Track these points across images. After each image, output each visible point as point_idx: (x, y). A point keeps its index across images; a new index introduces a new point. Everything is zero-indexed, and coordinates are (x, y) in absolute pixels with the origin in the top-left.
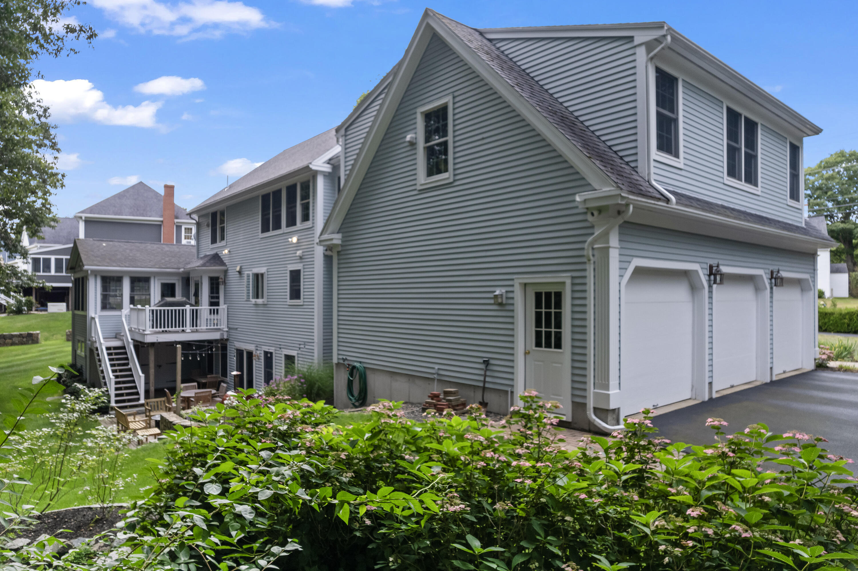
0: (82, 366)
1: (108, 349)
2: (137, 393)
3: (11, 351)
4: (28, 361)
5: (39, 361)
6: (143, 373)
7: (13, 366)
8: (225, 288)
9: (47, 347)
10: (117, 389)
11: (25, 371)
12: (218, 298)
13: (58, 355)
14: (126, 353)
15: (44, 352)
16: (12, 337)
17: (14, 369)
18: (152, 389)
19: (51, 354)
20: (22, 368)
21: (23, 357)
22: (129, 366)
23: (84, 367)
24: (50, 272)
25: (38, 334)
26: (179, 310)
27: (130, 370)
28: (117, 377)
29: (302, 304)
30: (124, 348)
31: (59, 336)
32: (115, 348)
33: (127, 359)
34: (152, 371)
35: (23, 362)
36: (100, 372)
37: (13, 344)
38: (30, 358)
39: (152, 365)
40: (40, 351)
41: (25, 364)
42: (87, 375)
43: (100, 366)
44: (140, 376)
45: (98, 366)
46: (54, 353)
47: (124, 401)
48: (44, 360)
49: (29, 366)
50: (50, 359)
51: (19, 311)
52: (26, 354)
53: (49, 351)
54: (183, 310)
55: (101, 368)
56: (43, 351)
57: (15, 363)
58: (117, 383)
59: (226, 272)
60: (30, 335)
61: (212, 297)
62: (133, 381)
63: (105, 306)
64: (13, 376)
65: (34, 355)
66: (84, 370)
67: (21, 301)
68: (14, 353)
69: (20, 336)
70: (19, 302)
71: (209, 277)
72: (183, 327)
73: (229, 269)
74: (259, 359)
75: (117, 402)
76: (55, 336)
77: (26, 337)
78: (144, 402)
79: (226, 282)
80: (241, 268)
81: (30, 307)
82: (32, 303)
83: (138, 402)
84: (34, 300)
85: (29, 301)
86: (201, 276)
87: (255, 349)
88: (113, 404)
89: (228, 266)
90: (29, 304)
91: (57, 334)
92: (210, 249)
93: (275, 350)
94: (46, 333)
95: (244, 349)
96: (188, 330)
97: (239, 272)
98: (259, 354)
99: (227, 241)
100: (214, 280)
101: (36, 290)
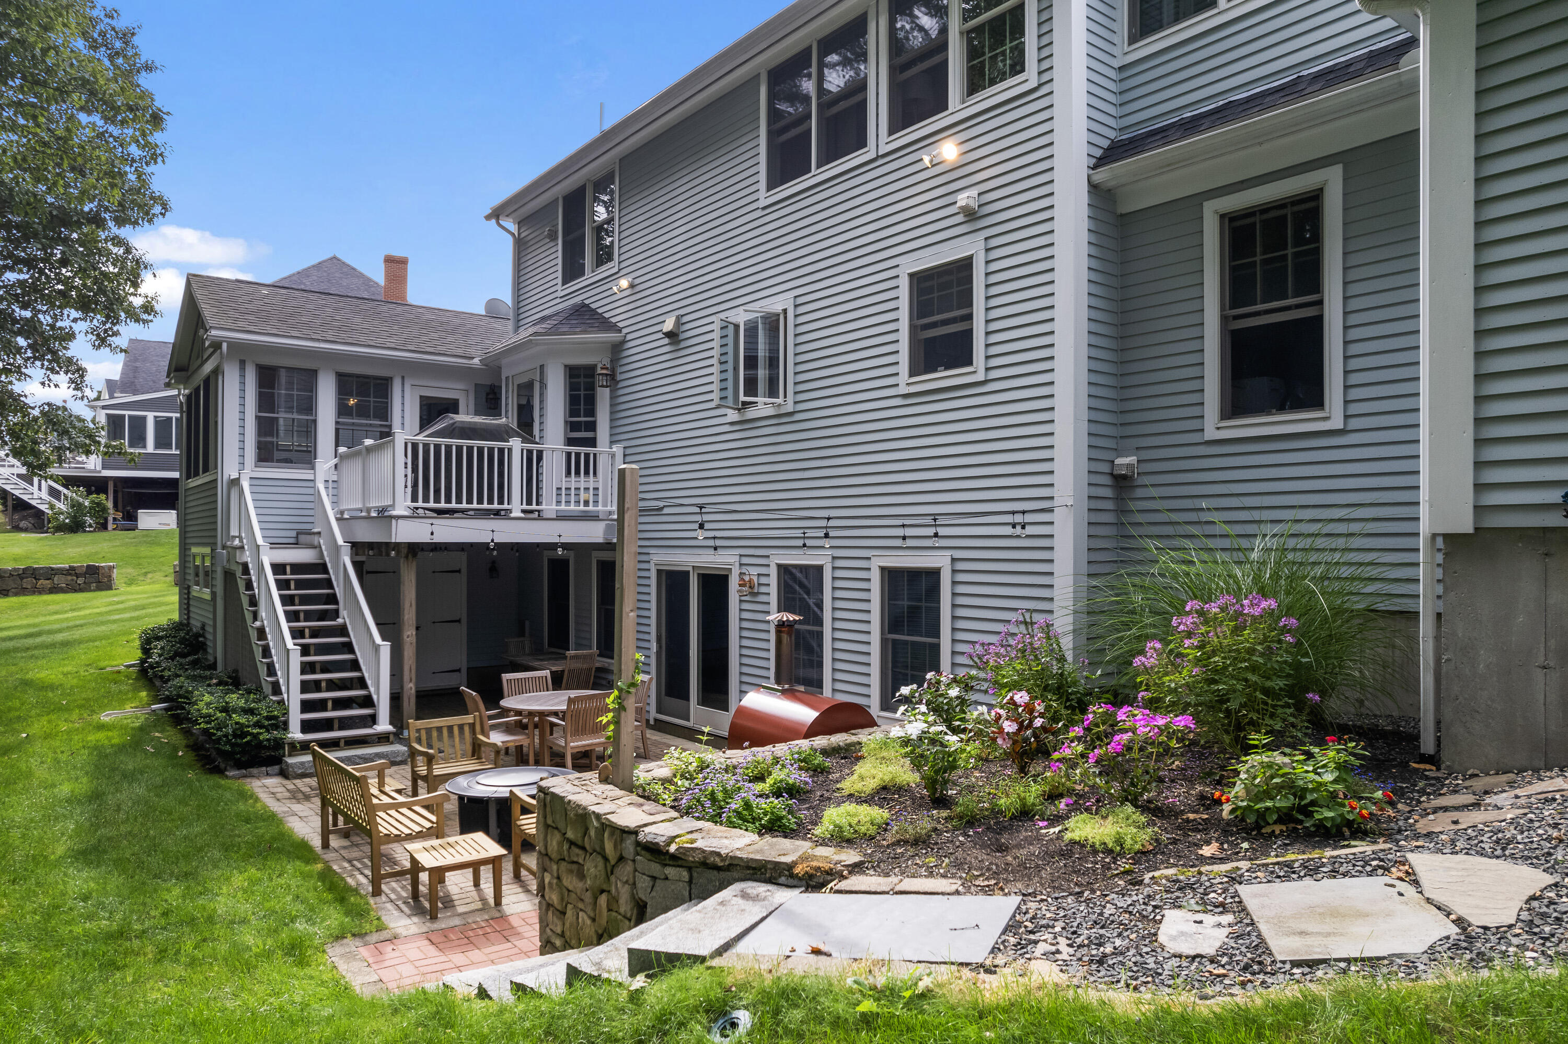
0: (203, 627)
1: (278, 568)
2: (368, 702)
3: (47, 604)
4: (78, 622)
5: (103, 623)
6: (384, 639)
7: (39, 634)
8: (613, 397)
9: (130, 597)
10: (306, 687)
11: (66, 644)
12: (592, 427)
13: (151, 611)
14: (329, 584)
15: (121, 606)
16: (50, 573)
17: (38, 640)
18: (410, 688)
19: (136, 608)
20: (59, 637)
21: (70, 615)
22: (340, 621)
23: (209, 629)
24: (144, 447)
25: (111, 568)
26: (491, 450)
27: (342, 630)
28: (305, 650)
29: (980, 377)
30: (322, 567)
31: (158, 576)
32: (298, 568)
33: (332, 599)
34: (409, 634)
35: (65, 625)
36: (253, 635)
37: (54, 590)
38: (85, 616)
39: (409, 615)
40: (111, 604)
41: (69, 628)
42: (218, 648)
43: (255, 616)
44: (377, 648)
45: (249, 617)
46: (143, 607)
47: (327, 725)
48: (115, 621)
49: (77, 634)
50: (132, 619)
51: (75, 527)
52: (80, 609)
53: (132, 603)
54: (501, 451)
55: (258, 624)
56: (118, 603)
57: (47, 628)
58: (307, 668)
59: (617, 349)
60: (92, 571)
61: (573, 426)
62: (355, 665)
63: (265, 454)
64: (32, 657)
65: (97, 610)
66: (210, 637)
67: (80, 505)
68: (52, 608)
69: (71, 571)
70: (76, 506)
71: (566, 366)
72: (501, 502)
73: (629, 337)
74: (758, 593)
75: (307, 726)
76: (150, 576)
77: (84, 575)
78: (390, 728)
79: (619, 377)
80: (678, 322)
81: (100, 517)
82: (104, 510)
83: (371, 727)
84: (110, 505)
85: (98, 504)
86: (542, 367)
87: (737, 564)
88: (296, 734)
89: (625, 331)
90: (99, 511)
91: (155, 571)
92: (558, 300)
93: (834, 558)
94: (130, 570)
95: (691, 569)
96: (516, 513)
97: (670, 335)
98: (755, 579)
99: (623, 257)
100: (578, 376)
101: (115, 486)
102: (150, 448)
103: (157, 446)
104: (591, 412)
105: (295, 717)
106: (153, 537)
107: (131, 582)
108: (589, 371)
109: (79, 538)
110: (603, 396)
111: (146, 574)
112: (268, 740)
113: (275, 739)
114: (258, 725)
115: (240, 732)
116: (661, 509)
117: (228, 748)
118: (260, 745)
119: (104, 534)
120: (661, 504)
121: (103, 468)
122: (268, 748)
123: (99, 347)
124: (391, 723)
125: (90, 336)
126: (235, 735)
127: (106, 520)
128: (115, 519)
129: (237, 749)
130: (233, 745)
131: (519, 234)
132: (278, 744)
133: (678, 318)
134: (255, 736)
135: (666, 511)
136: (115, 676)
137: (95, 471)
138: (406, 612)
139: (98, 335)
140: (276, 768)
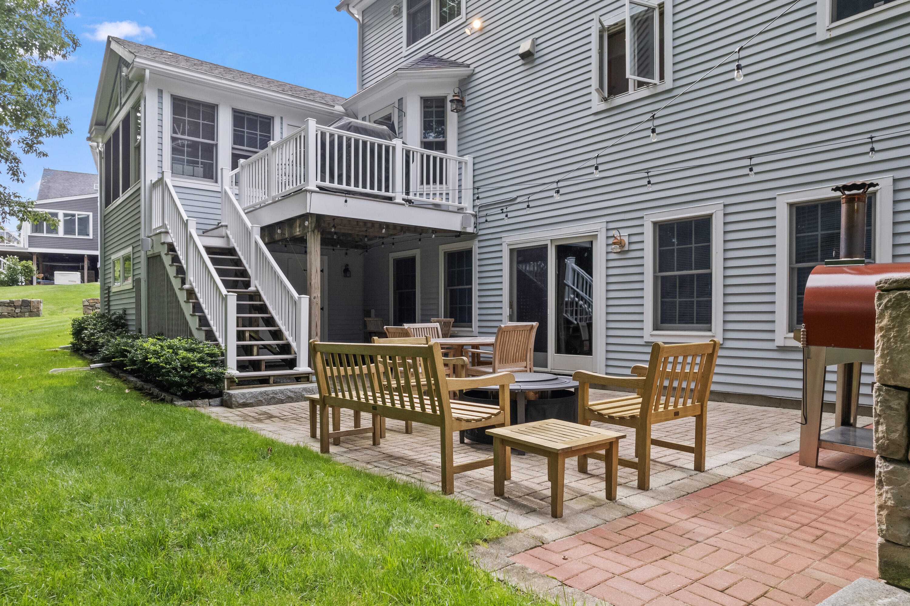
0: (124, 312)
8: (460, 120)
19: (60, 322)
21: (12, 327)
22: (252, 289)
23: (131, 312)
24: (57, 233)
25: (39, 302)
34: (315, 296)
36: (182, 296)
40: (41, 322)
41: (13, 332)
44: (296, 302)
45: (176, 283)
47: (256, 366)
48: (47, 328)
52: (19, 325)
53: (57, 320)
55: (186, 287)
59: (466, 81)
60: (26, 304)
61: (426, 146)
66: (131, 317)
67: (14, 268)
70: (12, 269)
71: (421, 98)
72: (387, 190)
73: (477, 70)
74: (629, 251)
75: (241, 366)
76: (65, 310)
77: (20, 307)
78: (309, 370)
79: (467, 104)
80: (534, 44)
81: (29, 276)
82: (31, 271)
83: (291, 368)
84: (35, 268)
85: (27, 267)
86: (400, 100)
87: (604, 230)
88: (232, 370)
89: (472, 67)
90: (27, 272)
91: (69, 307)
92: (403, 59)
93: (725, 206)
94: (51, 306)
95: (549, 243)
96: (399, 200)
97: (527, 56)
98: (626, 240)
99: (470, 9)
100: (431, 107)
101: (37, 258)
102: (61, 233)
103: (66, 232)
104: (443, 133)
105: (232, 359)
106: (65, 289)
107: (52, 313)
108: (441, 101)
109: (15, 288)
110: (452, 118)
111: (63, 309)
112: (211, 374)
113: (216, 374)
114: (201, 360)
115: (187, 367)
116: (516, 199)
117: (177, 379)
118: (204, 379)
119: (30, 287)
120: (514, 195)
121: (29, 246)
122: (209, 381)
123: (28, 152)
124: (309, 366)
125: (21, 144)
126: (183, 368)
127: (32, 278)
128: (38, 278)
129: (186, 381)
130: (181, 377)
131: (363, 21)
132: (219, 379)
133: (534, 41)
134: (200, 369)
135: (519, 200)
136: (55, 353)
137: (24, 248)
138: (313, 277)
139: (27, 144)
140: (218, 400)
